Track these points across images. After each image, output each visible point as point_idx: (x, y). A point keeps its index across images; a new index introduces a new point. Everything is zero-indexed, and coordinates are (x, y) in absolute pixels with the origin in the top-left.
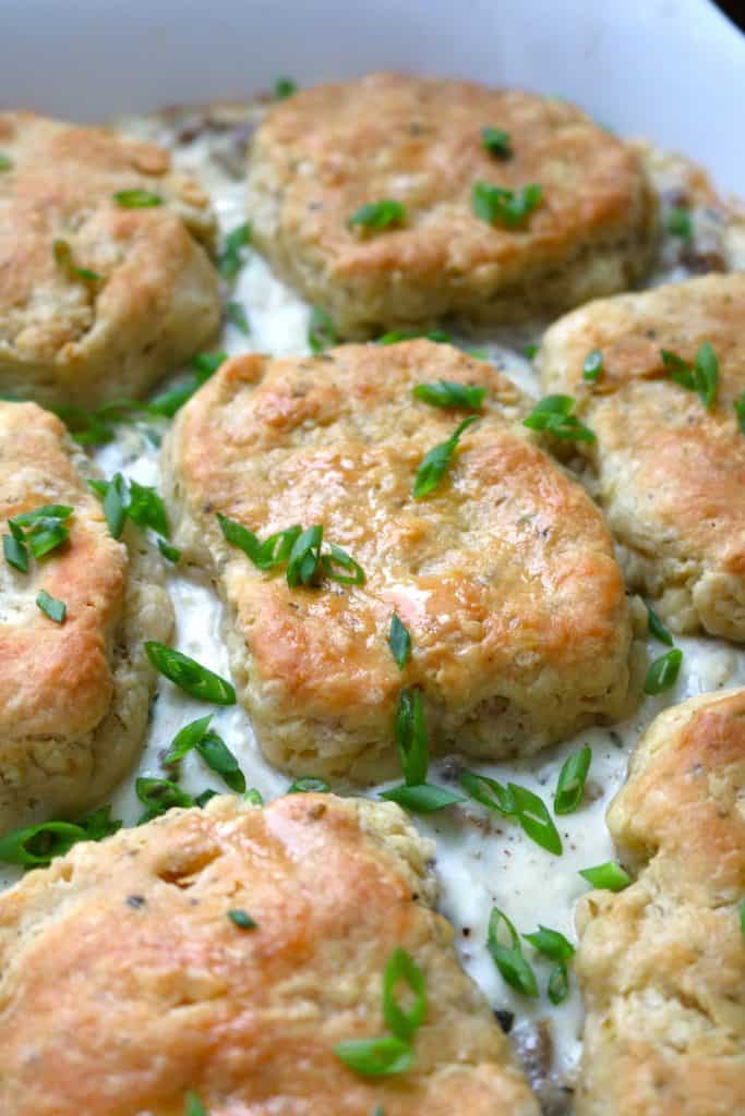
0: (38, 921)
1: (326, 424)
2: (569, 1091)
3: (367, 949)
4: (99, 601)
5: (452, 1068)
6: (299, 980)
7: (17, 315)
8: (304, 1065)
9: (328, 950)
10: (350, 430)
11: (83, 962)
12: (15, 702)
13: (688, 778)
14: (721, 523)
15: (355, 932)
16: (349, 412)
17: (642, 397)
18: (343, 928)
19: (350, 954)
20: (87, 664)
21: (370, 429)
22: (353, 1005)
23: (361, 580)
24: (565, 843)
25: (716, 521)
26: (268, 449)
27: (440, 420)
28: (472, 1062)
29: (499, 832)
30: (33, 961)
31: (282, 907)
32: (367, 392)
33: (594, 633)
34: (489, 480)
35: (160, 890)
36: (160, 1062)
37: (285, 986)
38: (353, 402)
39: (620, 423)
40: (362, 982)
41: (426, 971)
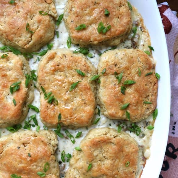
0: (8, 145)
1: (61, 71)
2: (65, 173)
3: (44, 161)
4: (21, 102)
5: (50, 175)
6: (35, 164)
7: (19, 38)
8: (33, 173)
9: (39, 160)
10: (64, 74)
11: (12, 154)
12: (8, 117)
13: (89, 148)
14: (111, 107)
15: (43, 159)
16: (65, 70)
17: (110, 78)
18: (41, 158)
19: (42, 161)
20: (17, 113)
21: (67, 74)
22: (41, 167)
23: (58, 105)
24: (75, 142)
25: (110, 106)
26: (51, 75)
27: (78, 76)
28: (53, 174)
29: (68, 138)
30: (6, 151)
31: (35, 154)
32: (68, 67)
33: (86, 122)
34: (81, 91)
35: (22, 146)
36: (18, 169)
37: (33, 164)
38: (66, 69)
39: (104, 82)
40: (42, 164)
41: (50, 164)
